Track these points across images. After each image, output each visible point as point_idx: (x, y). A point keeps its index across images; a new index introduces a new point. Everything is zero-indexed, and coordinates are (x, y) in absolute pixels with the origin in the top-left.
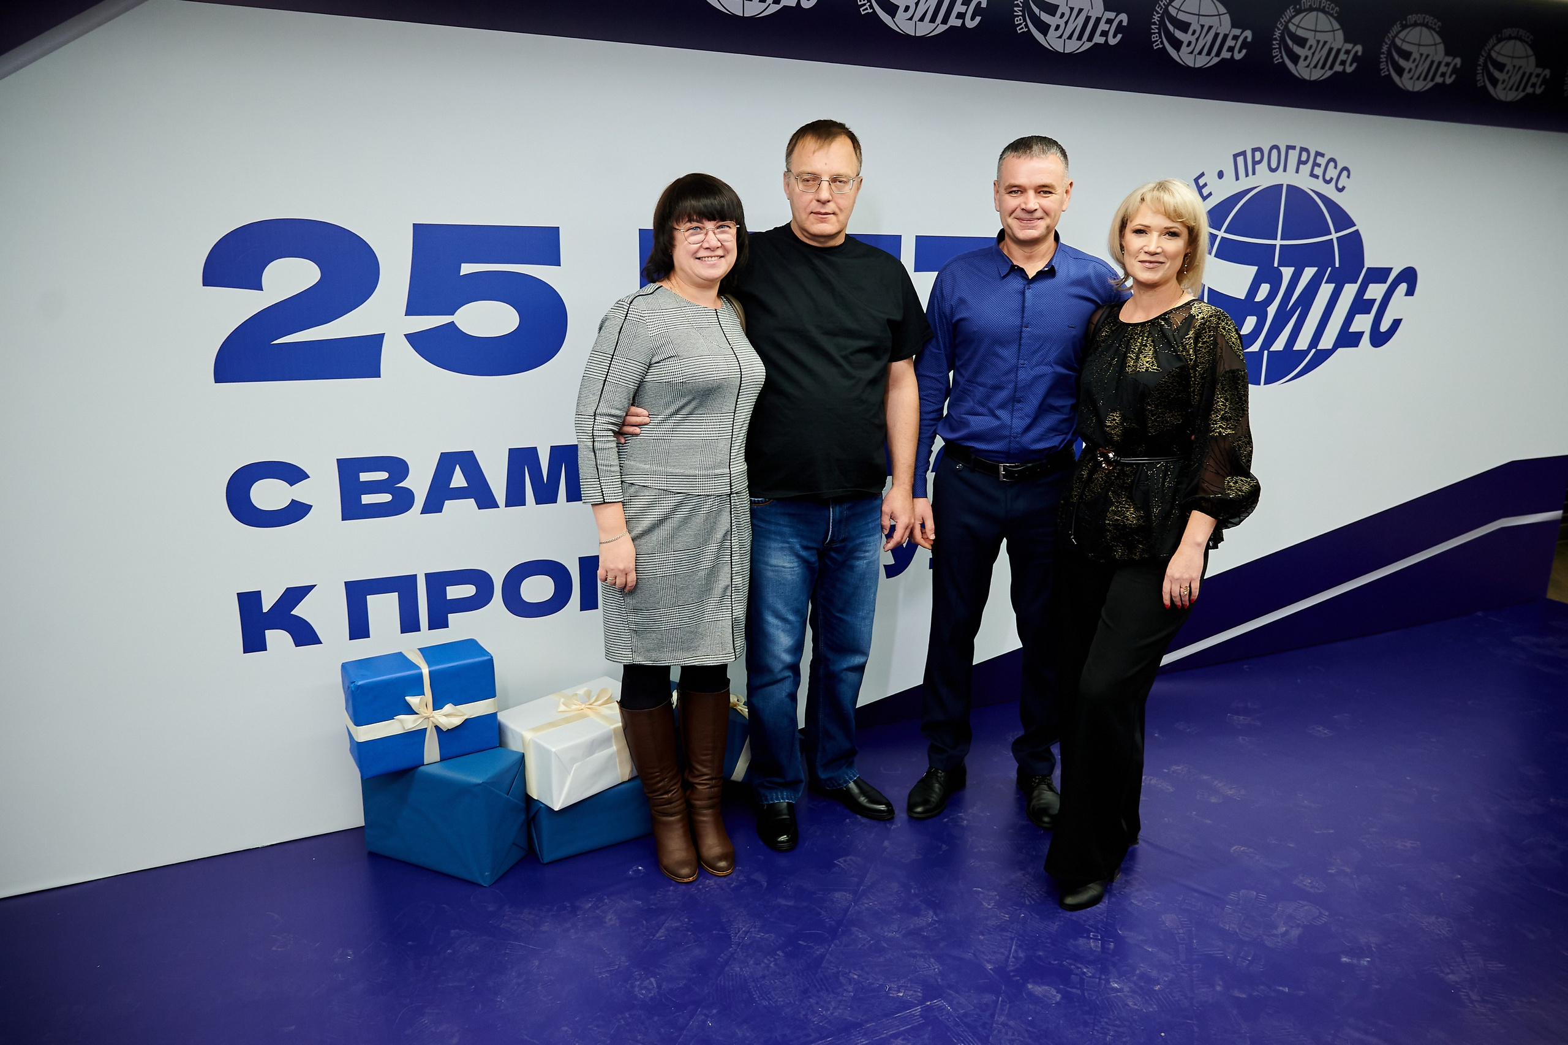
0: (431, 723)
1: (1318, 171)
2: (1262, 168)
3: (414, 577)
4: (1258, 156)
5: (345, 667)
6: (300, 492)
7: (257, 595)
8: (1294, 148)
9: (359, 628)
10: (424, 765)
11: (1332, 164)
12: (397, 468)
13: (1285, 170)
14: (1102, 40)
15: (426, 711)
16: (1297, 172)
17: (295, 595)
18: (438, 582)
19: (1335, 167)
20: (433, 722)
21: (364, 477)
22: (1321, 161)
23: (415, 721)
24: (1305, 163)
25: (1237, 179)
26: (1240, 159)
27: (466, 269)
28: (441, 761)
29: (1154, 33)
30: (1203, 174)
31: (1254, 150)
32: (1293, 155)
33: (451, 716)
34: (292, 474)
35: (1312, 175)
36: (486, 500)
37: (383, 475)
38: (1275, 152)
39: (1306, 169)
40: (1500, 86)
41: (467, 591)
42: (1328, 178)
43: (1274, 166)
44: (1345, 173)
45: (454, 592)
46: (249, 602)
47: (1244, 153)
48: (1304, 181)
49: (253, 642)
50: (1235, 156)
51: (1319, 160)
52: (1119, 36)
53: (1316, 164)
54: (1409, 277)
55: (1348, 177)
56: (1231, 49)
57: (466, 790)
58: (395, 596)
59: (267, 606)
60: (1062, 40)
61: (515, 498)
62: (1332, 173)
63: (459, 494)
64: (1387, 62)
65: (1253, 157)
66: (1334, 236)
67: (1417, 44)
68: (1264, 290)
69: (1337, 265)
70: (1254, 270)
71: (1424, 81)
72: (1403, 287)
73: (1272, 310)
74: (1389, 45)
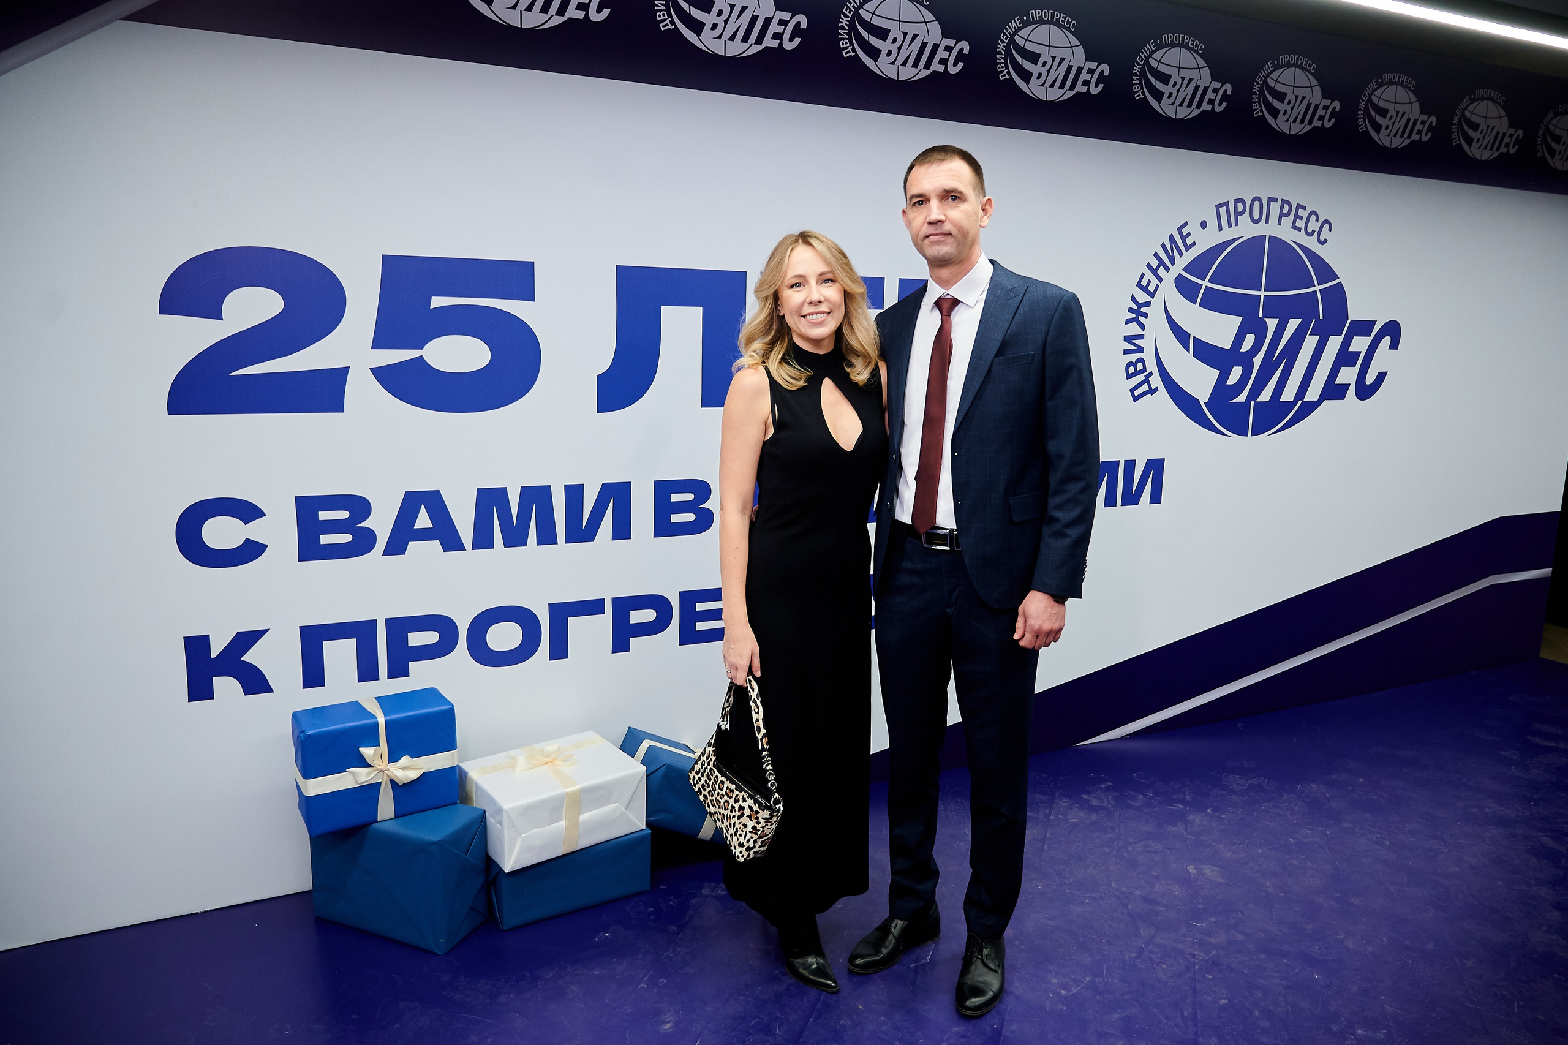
0: (386, 776)
2: (1244, 219)
3: (373, 622)
4: (1240, 207)
5: (295, 715)
6: (255, 531)
7: (206, 639)
8: (1275, 200)
9: (313, 676)
10: (377, 822)
11: (1313, 217)
12: (359, 507)
13: (1267, 222)
14: (1084, 89)
15: (380, 763)
16: (1279, 223)
17: (246, 640)
18: (399, 627)
19: (1317, 220)
20: (388, 776)
21: (324, 516)
22: (1303, 213)
23: (369, 774)
24: (1287, 215)
25: (1220, 229)
26: (1223, 210)
27: (437, 302)
28: (396, 817)
29: (1136, 84)
30: (1186, 224)
31: (1236, 201)
32: (1275, 207)
33: (408, 769)
34: (247, 512)
35: (1294, 227)
36: (452, 543)
37: (344, 515)
38: (1257, 204)
39: (1288, 221)
40: (1475, 145)
41: (430, 637)
42: (1310, 230)
43: (1256, 217)
44: (1326, 226)
45: (416, 639)
46: (196, 646)
47: (1226, 204)
48: (1286, 233)
49: (200, 690)
50: (1218, 207)
51: (1301, 212)
52: (1101, 86)
53: (1297, 217)
54: (1392, 330)
55: (1330, 230)
56: (1211, 102)
57: (422, 849)
58: (352, 643)
59: (216, 651)
60: (1044, 88)
61: (483, 541)
62: (1314, 225)
63: (424, 535)
64: (1364, 118)
65: (1236, 207)
66: (1317, 288)
67: (1393, 102)
68: (1249, 340)
69: (1321, 317)
70: (1237, 320)
71: (1401, 139)
72: (1387, 340)
73: (1258, 361)
74: (1366, 102)
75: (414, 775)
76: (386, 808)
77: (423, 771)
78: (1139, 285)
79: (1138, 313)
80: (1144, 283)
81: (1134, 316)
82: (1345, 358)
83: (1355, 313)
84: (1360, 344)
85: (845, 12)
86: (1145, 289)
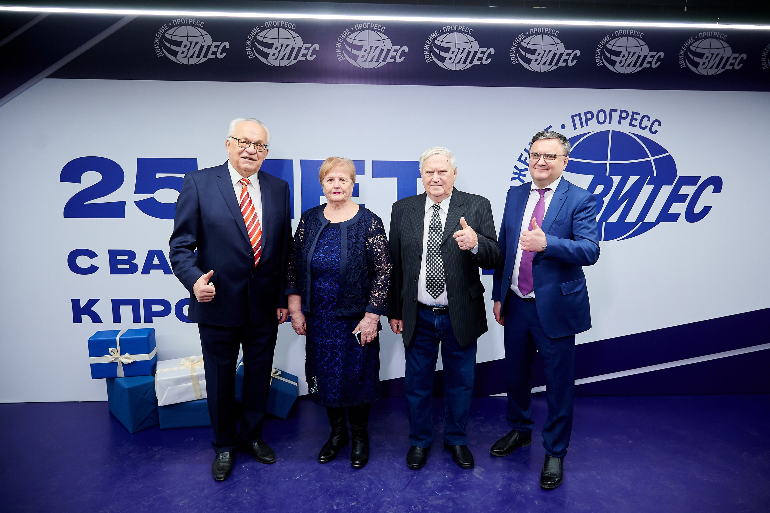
1: (634, 122)
2: (593, 123)
3: (138, 300)
4: (589, 116)
5: (97, 332)
6: (94, 262)
7: (78, 300)
8: (616, 111)
9: (117, 318)
11: (646, 119)
12: (132, 255)
13: (610, 123)
15: (117, 355)
16: (619, 123)
17: (93, 302)
18: (148, 303)
19: (649, 120)
20: (120, 360)
21: (119, 257)
22: (638, 117)
23: (112, 358)
24: (625, 118)
25: (575, 128)
26: (577, 119)
27: (159, 175)
30: (550, 127)
31: (586, 113)
32: (616, 116)
33: (128, 359)
34: (91, 254)
35: (631, 124)
36: (167, 270)
37: (126, 257)
38: (601, 114)
39: (626, 122)
41: (160, 308)
42: (643, 126)
43: (602, 120)
44: (657, 123)
45: (155, 308)
46: (75, 303)
47: (579, 115)
48: (625, 128)
49: (77, 319)
50: (573, 117)
51: (636, 116)
53: (632, 119)
54: (716, 182)
55: (660, 125)
57: (124, 390)
58: (131, 307)
59: (82, 306)
60: (453, 64)
62: (645, 123)
63: (156, 267)
64: (684, 60)
65: (586, 116)
66: (651, 158)
67: (709, 49)
68: (599, 189)
69: (655, 175)
70: (591, 177)
71: (716, 69)
72: (711, 188)
73: (606, 200)
74: (686, 51)
75: (130, 361)
76: (121, 373)
77: (135, 360)
78: (519, 160)
79: (519, 174)
80: (523, 159)
81: (517, 176)
82: (675, 197)
83: (681, 172)
84: (688, 190)
85: (339, 40)
86: (524, 162)
